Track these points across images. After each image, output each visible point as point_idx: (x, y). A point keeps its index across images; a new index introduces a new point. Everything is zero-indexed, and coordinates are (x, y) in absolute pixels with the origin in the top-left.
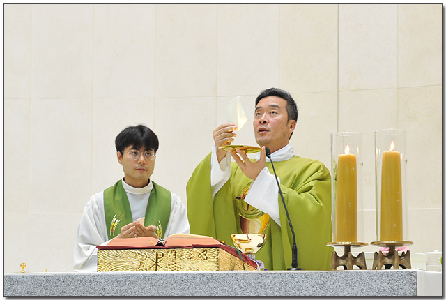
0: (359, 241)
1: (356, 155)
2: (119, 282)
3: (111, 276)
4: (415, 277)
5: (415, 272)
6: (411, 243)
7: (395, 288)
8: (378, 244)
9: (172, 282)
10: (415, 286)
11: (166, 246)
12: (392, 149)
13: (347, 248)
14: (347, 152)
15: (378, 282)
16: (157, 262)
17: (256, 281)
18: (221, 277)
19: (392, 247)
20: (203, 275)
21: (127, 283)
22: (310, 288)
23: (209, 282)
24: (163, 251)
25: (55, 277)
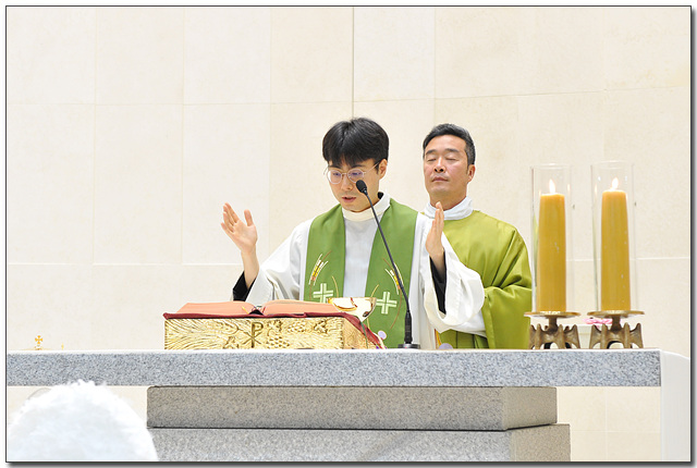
0: (568, 310)
1: (566, 194)
2: (227, 364)
3: (215, 355)
4: (658, 359)
5: (658, 353)
6: (642, 313)
7: (630, 373)
8: (598, 315)
9: (307, 364)
10: (657, 371)
11: (265, 314)
12: (614, 187)
13: (553, 319)
14: (552, 192)
15: (606, 365)
16: (253, 337)
17: (430, 363)
18: (379, 358)
19: (616, 319)
20: (352, 355)
21: (240, 365)
22: (508, 373)
23: (361, 364)
24: (261, 321)
25: (130, 356)
